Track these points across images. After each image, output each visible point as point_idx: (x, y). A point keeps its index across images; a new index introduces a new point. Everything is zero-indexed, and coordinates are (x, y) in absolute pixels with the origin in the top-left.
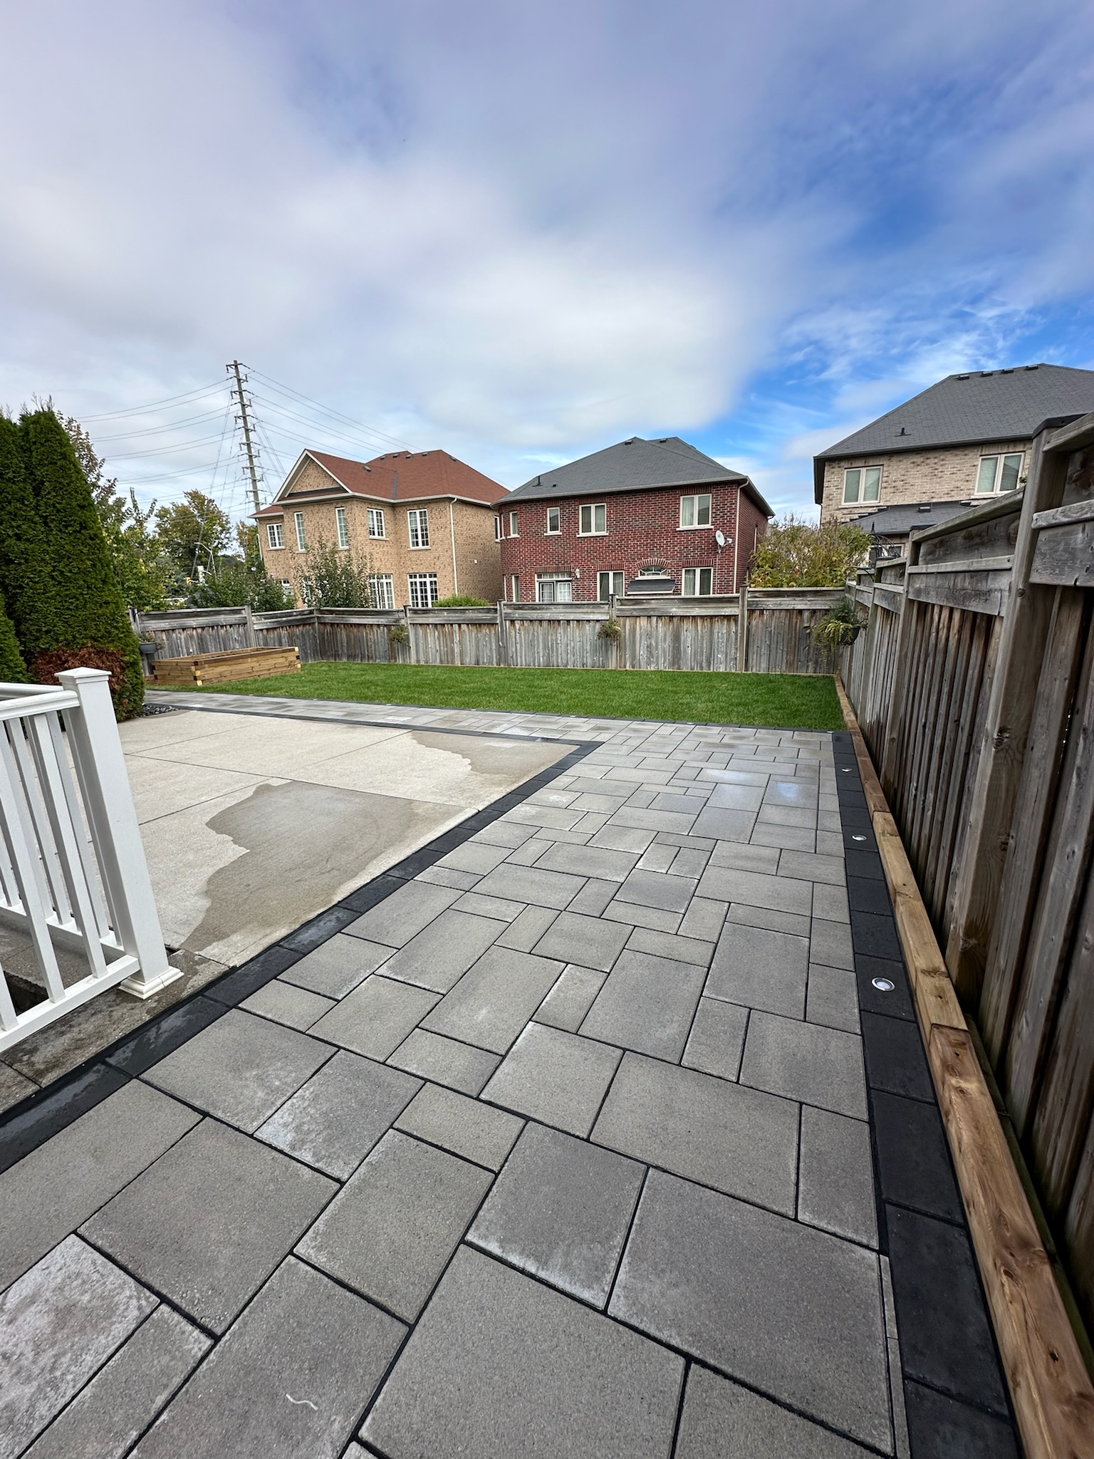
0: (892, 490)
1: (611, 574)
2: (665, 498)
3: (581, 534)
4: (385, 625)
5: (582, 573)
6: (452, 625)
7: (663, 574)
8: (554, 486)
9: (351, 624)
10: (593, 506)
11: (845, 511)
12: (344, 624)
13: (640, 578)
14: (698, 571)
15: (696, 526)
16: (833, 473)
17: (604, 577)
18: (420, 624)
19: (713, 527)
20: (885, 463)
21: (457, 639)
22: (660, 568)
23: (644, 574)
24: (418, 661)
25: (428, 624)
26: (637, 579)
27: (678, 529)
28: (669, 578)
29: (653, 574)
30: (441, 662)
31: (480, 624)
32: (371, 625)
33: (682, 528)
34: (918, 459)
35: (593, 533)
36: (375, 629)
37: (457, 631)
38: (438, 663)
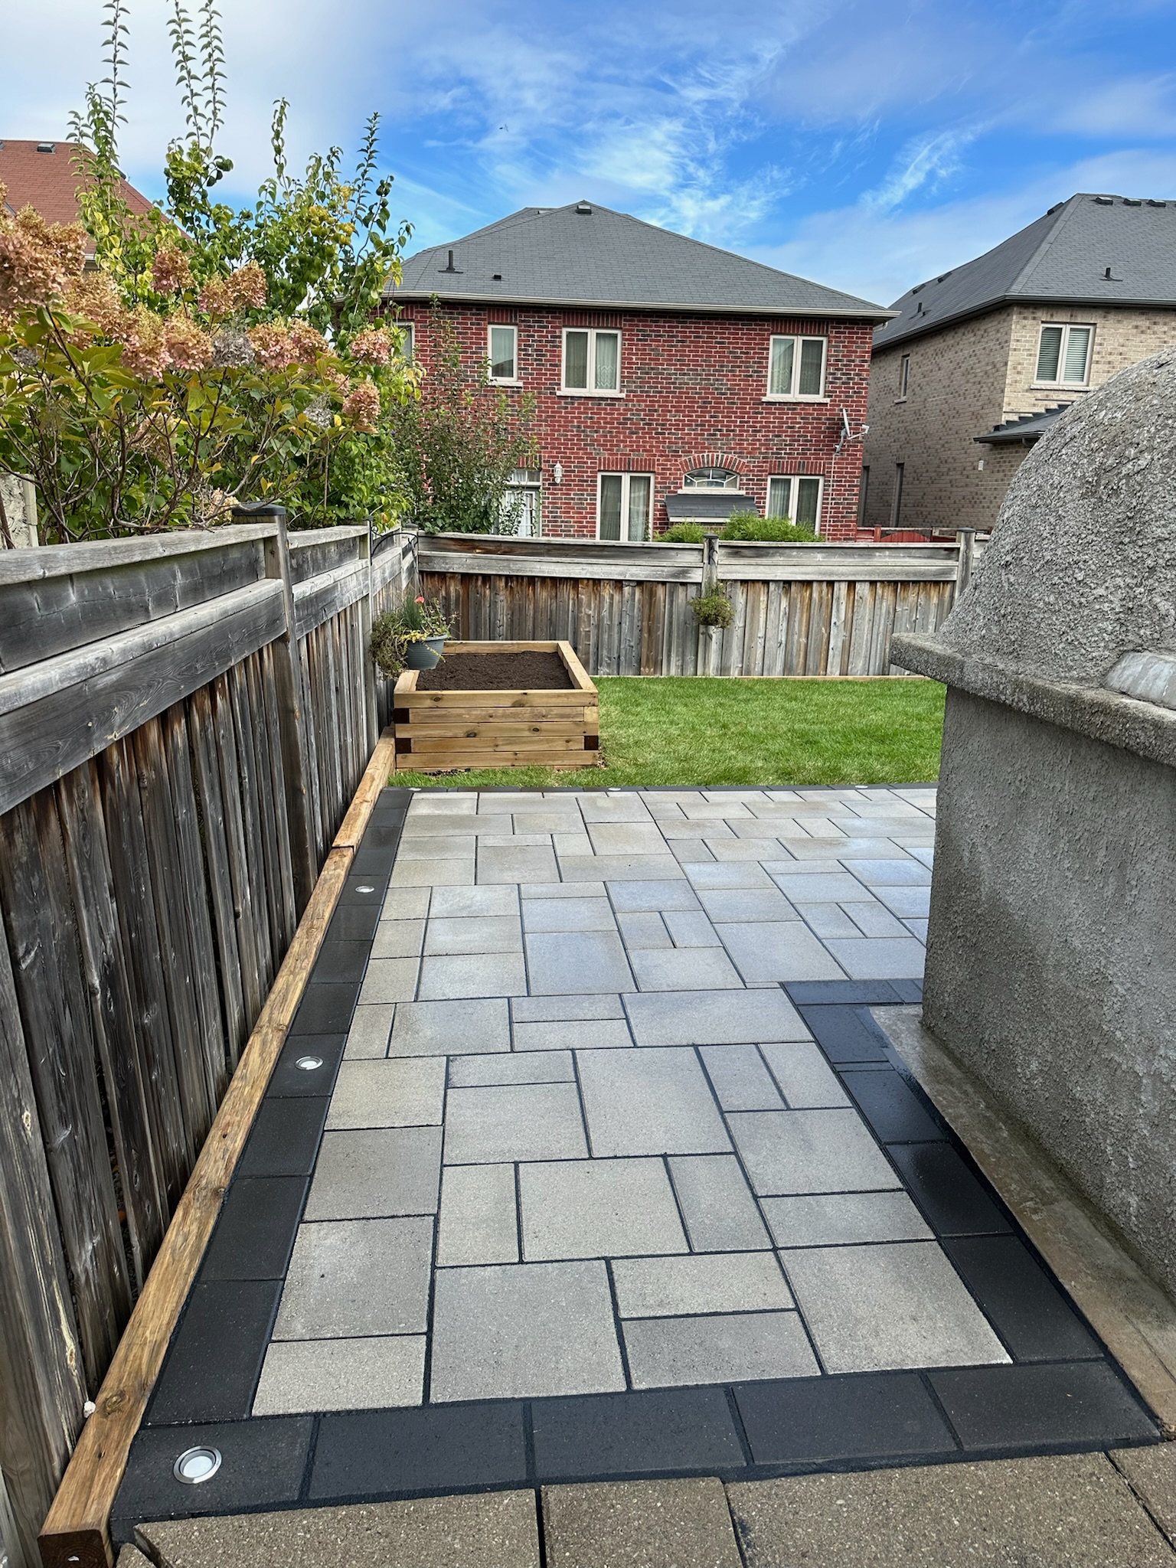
0: (1106, 367)
1: (626, 479)
2: (743, 334)
3: (565, 391)
4: (640, 583)
5: (567, 472)
6: (831, 583)
7: (730, 484)
8: (497, 278)
9: (532, 580)
10: (592, 333)
11: (1039, 395)
12: (508, 578)
13: (686, 490)
14: (795, 482)
15: (795, 396)
16: (1024, 327)
17: (612, 483)
18: (744, 582)
19: (828, 400)
20: (1099, 321)
21: (840, 614)
22: (726, 473)
23: (691, 484)
24: (723, 669)
25: (766, 582)
26: (680, 492)
27: (764, 399)
28: (743, 492)
29: (710, 484)
30: (788, 668)
31: (905, 584)
32: (597, 582)
33: (770, 397)
34: (1143, 322)
35: (591, 390)
36: (607, 592)
37: (843, 600)
38: (777, 674)
